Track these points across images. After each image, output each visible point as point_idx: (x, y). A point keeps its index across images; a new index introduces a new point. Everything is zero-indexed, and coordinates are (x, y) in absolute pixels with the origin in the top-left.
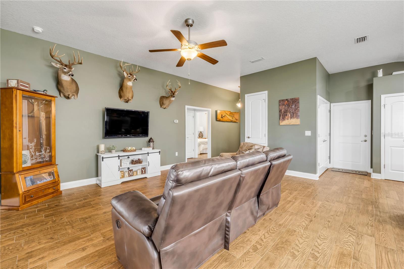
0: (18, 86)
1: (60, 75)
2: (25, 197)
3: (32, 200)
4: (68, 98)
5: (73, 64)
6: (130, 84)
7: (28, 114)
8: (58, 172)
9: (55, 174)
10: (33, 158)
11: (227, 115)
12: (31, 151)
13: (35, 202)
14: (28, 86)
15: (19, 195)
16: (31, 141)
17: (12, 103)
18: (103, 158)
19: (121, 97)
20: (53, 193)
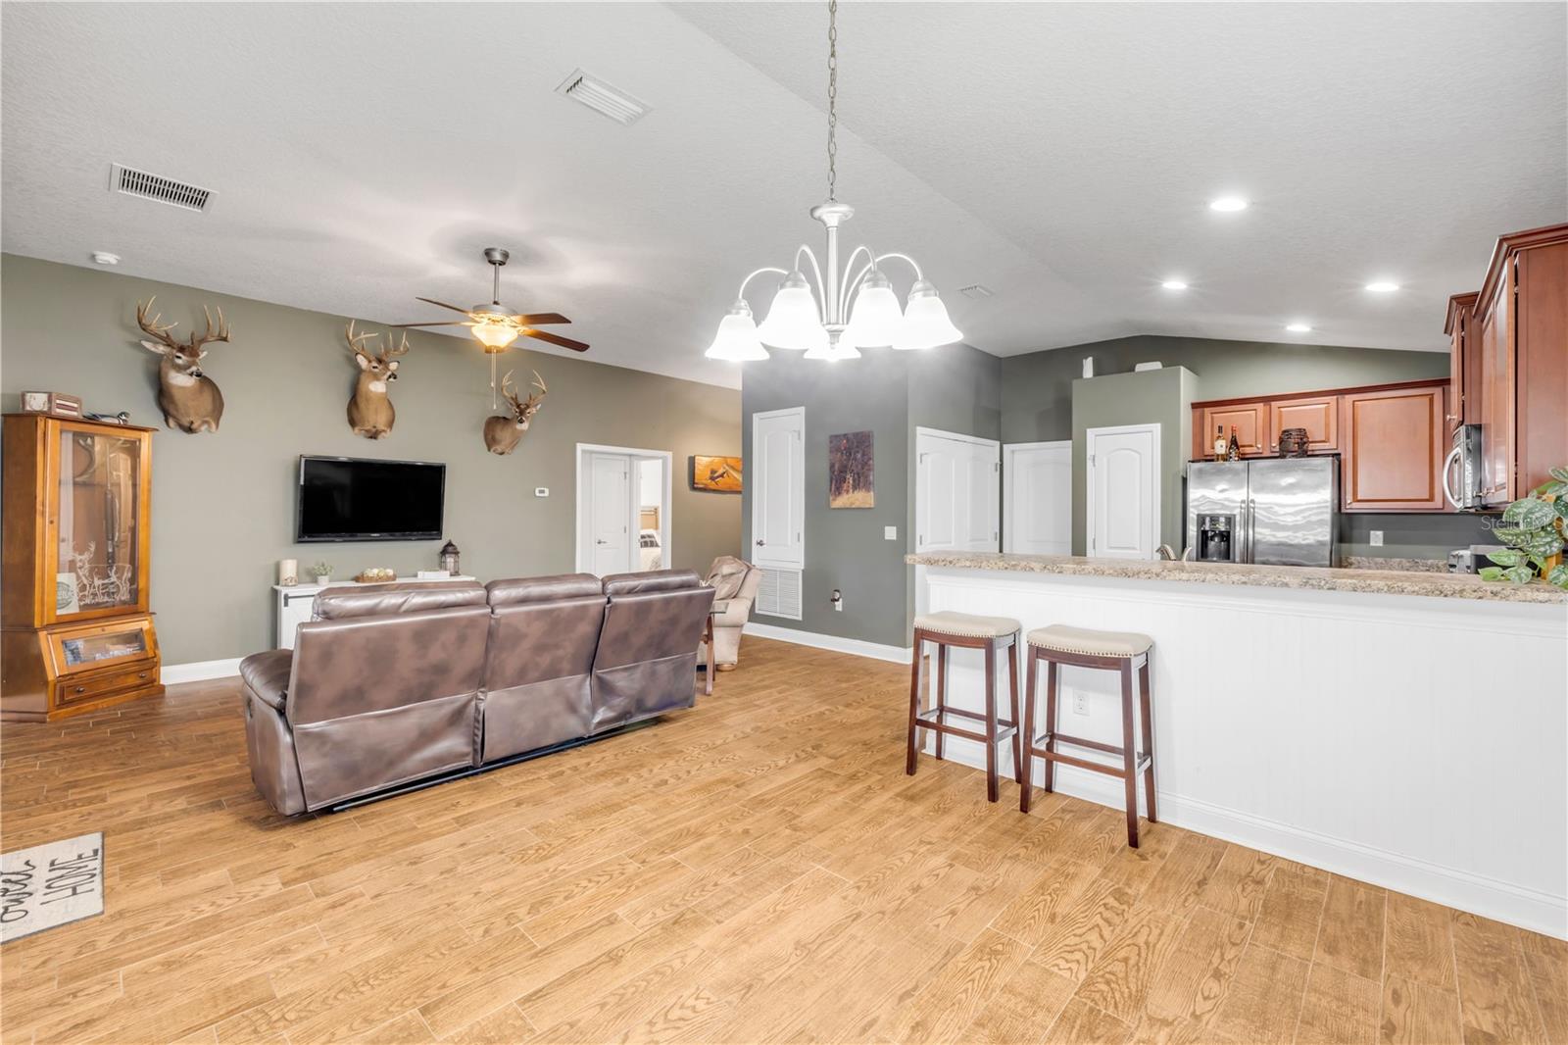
0: (50, 408)
1: (167, 374)
2: (62, 690)
3: (81, 700)
4: (189, 430)
5: (203, 340)
6: (377, 387)
7: (74, 478)
8: (154, 634)
9: (147, 639)
10: (86, 593)
11: (731, 471)
12: (81, 574)
13: (88, 706)
14: (76, 405)
15: (46, 683)
16: (80, 548)
17: (34, 453)
18: (287, 597)
19: (353, 422)
20: (138, 687)
